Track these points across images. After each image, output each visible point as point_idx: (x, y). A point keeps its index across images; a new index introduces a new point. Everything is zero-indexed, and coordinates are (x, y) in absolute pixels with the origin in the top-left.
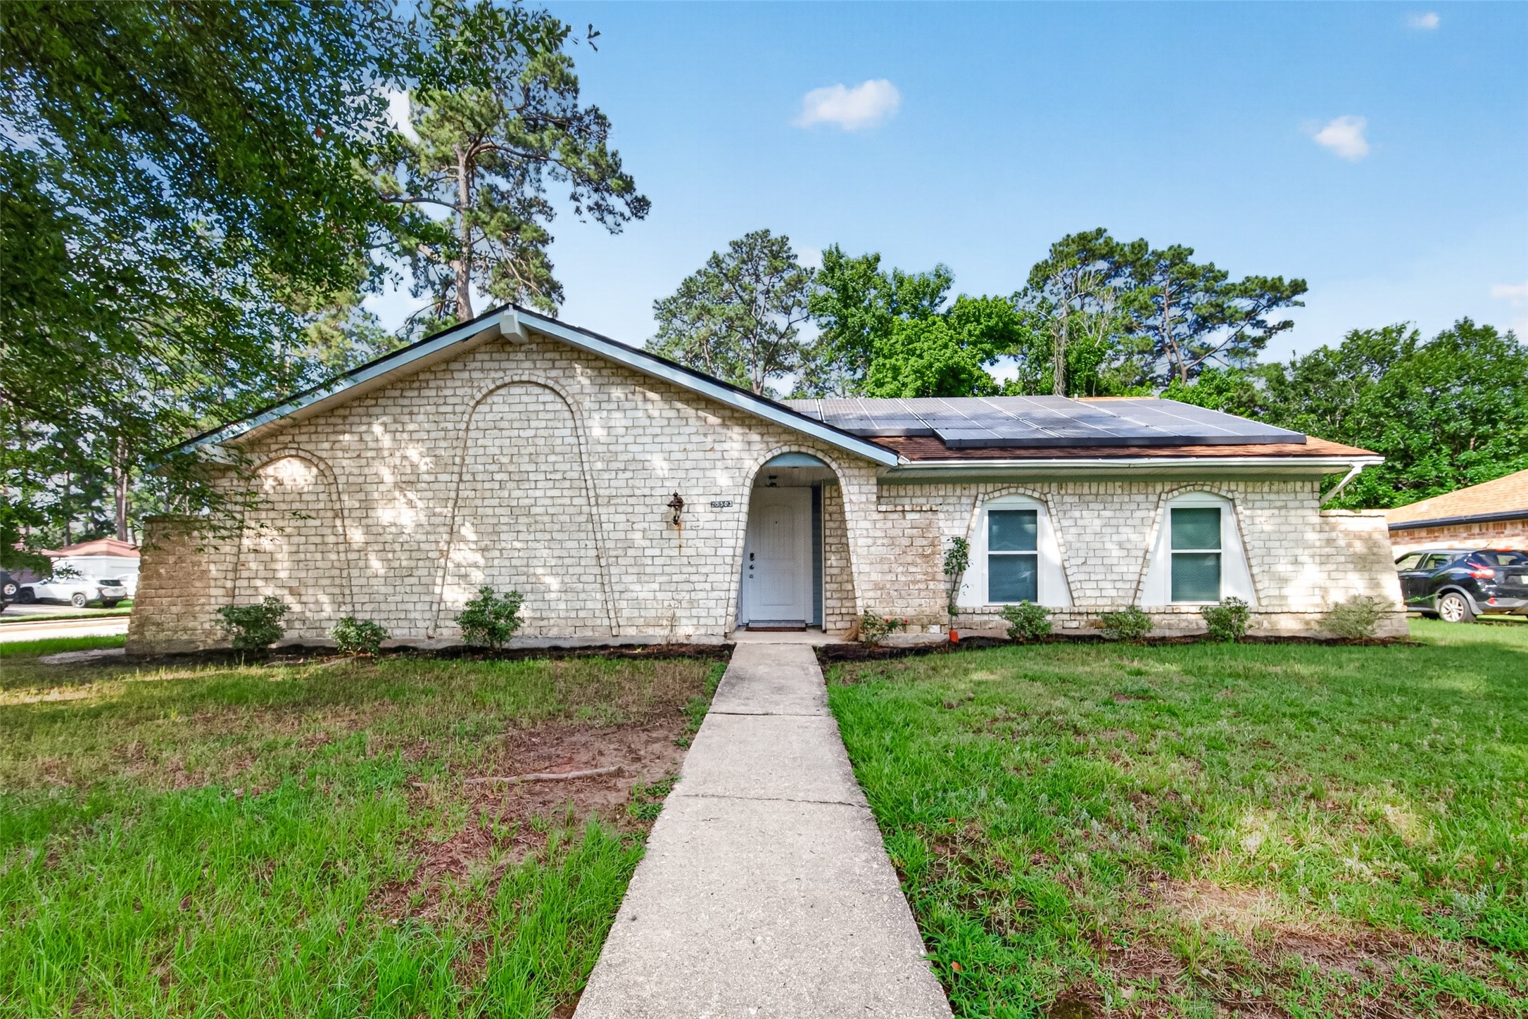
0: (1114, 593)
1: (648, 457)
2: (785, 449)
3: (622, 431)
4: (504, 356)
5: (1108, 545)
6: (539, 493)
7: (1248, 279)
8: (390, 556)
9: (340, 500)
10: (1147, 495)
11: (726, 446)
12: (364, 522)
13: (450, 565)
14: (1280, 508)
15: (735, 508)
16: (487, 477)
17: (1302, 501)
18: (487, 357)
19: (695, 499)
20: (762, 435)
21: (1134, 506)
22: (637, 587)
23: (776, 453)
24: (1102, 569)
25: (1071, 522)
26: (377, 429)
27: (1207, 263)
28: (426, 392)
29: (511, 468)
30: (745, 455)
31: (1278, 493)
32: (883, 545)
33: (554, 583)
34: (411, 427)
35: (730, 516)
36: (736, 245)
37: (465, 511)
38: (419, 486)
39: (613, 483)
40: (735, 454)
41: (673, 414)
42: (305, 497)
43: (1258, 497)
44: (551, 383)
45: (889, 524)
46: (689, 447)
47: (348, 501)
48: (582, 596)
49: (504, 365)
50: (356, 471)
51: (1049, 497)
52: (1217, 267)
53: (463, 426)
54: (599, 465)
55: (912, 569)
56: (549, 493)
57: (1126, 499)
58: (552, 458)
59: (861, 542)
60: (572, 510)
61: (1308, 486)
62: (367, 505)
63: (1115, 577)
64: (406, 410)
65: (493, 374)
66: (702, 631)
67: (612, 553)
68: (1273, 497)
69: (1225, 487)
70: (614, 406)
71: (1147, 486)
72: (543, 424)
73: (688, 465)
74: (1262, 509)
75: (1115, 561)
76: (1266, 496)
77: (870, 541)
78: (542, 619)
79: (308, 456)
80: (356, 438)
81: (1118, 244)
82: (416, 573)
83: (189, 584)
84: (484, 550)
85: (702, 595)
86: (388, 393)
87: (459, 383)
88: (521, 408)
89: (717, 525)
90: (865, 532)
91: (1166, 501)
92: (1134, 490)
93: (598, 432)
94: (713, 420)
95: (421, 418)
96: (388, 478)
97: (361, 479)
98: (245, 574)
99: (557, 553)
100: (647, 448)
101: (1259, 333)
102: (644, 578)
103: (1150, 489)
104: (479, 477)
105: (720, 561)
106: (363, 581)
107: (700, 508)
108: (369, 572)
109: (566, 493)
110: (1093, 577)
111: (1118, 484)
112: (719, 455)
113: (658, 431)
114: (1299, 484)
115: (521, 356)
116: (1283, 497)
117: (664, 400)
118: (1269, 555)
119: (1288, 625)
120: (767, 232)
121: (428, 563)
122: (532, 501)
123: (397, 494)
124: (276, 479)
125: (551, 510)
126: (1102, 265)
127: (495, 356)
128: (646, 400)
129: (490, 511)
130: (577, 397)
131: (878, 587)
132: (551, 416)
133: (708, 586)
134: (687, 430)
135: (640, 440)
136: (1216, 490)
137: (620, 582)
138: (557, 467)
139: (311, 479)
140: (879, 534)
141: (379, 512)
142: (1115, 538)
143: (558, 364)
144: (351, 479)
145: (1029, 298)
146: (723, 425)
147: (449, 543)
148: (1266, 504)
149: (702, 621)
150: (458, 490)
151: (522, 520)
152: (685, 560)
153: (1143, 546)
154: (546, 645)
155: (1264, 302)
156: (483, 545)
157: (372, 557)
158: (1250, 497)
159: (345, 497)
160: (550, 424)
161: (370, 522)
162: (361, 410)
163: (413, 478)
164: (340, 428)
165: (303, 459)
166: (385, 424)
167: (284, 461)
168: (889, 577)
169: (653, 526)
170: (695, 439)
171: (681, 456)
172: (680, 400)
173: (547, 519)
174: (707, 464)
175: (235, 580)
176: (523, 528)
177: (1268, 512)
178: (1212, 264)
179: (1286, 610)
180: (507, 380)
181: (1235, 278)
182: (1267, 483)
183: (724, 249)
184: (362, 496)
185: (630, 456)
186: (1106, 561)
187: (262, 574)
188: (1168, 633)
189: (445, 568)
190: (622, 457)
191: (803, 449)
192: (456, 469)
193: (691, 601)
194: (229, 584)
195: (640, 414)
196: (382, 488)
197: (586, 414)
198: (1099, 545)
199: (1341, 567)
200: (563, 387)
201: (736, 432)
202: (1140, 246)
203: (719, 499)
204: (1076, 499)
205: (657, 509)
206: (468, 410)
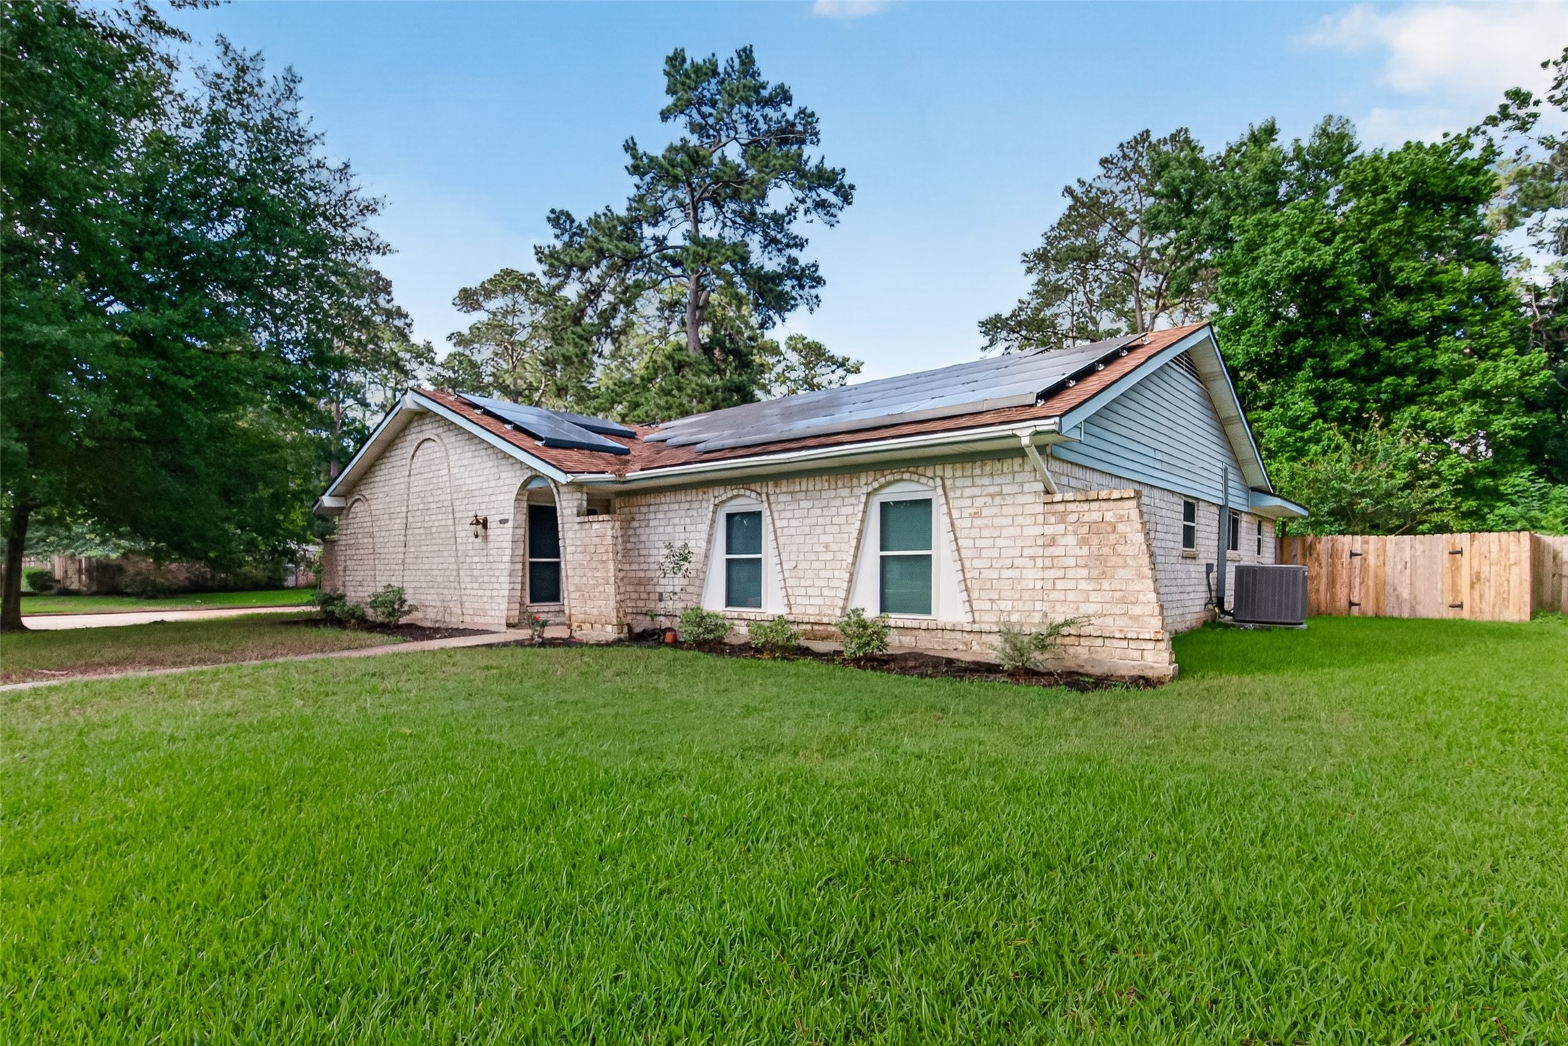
1: (474, 487)
2: (530, 474)
3: (464, 469)
4: (422, 422)
5: (816, 548)
6: (434, 518)
8: (387, 562)
9: (372, 526)
10: (852, 488)
11: (505, 475)
12: (379, 540)
14: (993, 495)
15: (509, 524)
16: (416, 507)
17: (1022, 484)
18: (416, 424)
19: (493, 519)
21: (840, 502)
23: (525, 477)
24: (811, 573)
25: (785, 523)
26: (383, 478)
28: (398, 452)
29: (424, 501)
30: (513, 481)
31: (992, 475)
32: (580, 553)
33: (440, 581)
34: (393, 476)
35: (507, 530)
37: (409, 532)
38: (396, 515)
40: (509, 481)
41: (483, 452)
42: (363, 525)
43: (969, 482)
45: (584, 534)
46: (490, 478)
47: (375, 527)
48: (450, 591)
49: (423, 428)
50: (377, 507)
51: (764, 497)
53: (408, 473)
56: (438, 517)
57: (833, 494)
58: (438, 492)
60: (446, 529)
62: (380, 529)
63: (822, 583)
64: (391, 465)
65: (419, 436)
69: (930, 472)
70: (461, 450)
71: (848, 480)
72: (435, 468)
73: (490, 491)
74: (972, 497)
75: (823, 565)
76: (977, 481)
77: (574, 549)
78: (436, 607)
79: (363, 498)
80: (377, 485)
82: (395, 573)
83: (334, 578)
84: (416, 558)
85: (497, 592)
86: (386, 454)
87: (408, 444)
88: (428, 457)
89: (502, 538)
90: (571, 542)
91: (868, 494)
92: (840, 484)
95: (396, 469)
98: (348, 573)
99: (441, 560)
102: (473, 579)
103: (855, 482)
105: (503, 566)
106: (379, 578)
107: (495, 526)
108: (381, 573)
109: (444, 516)
111: (825, 478)
112: (502, 483)
113: (478, 466)
115: (428, 420)
116: (997, 480)
118: (980, 558)
121: (398, 567)
122: (432, 524)
123: (389, 521)
124: (355, 514)
125: (439, 530)
128: (473, 443)
129: (418, 532)
130: (448, 446)
131: (578, 589)
132: (438, 461)
133: (498, 586)
134: (489, 464)
138: (441, 497)
139: (365, 513)
140: (578, 542)
141: (384, 533)
142: (822, 538)
143: (440, 424)
147: (404, 553)
148: (978, 491)
150: (407, 518)
151: (429, 536)
152: (489, 565)
153: (847, 547)
156: (415, 554)
157: (382, 563)
158: (958, 483)
159: (374, 524)
160: (438, 467)
161: (381, 540)
162: (378, 468)
163: (394, 510)
164: (373, 479)
166: (385, 475)
167: (357, 503)
170: (492, 471)
171: (486, 485)
173: (437, 536)
174: (497, 491)
176: (429, 543)
179: (995, 629)
180: (422, 439)
184: (378, 523)
186: (814, 565)
190: (464, 489)
192: (406, 503)
193: (492, 597)
195: (470, 454)
196: (385, 517)
197: (450, 458)
198: (807, 548)
199: (1070, 573)
200: (442, 440)
201: (510, 463)
203: (503, 517)
204: (788, 498)
205: (468, 527)
206: (409, 461)
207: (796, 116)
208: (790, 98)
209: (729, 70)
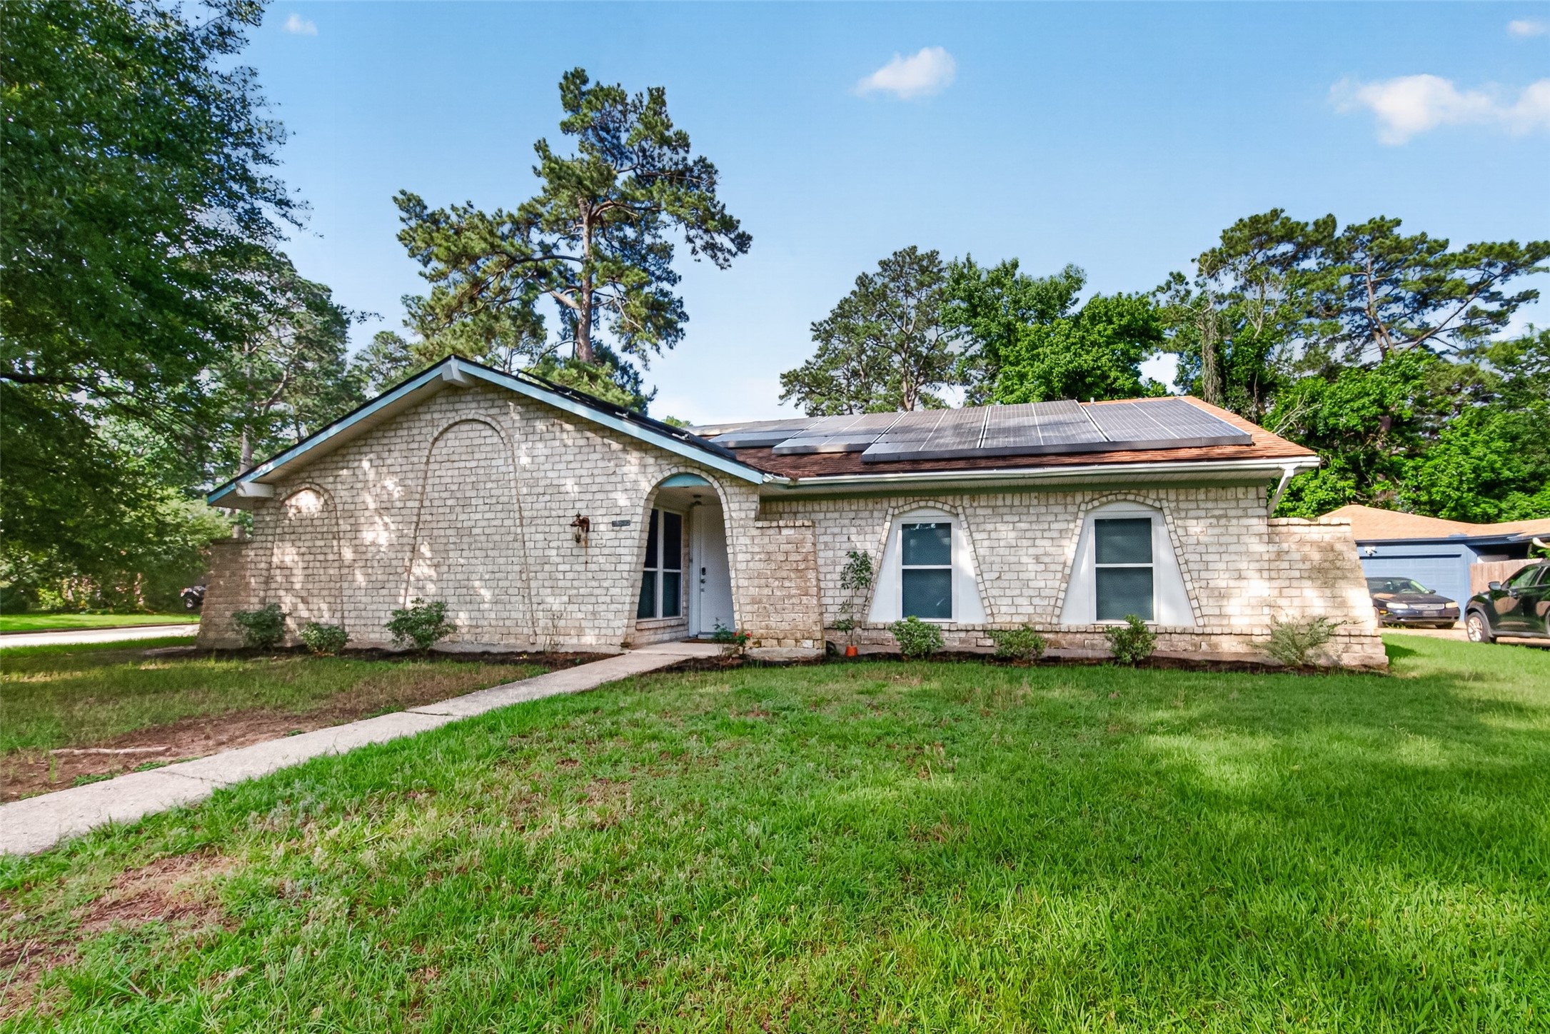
0: (1031, 609)
1: (562, 481)
2: (675, 471)
3: (542, 459)
4: (457, 399)
5: (1024, 559)
6: (479, 516)
7: (1471, 247)
8: (370, 571)
9: (337, 524)
10: (1066, 505)
11: (625, 469)
12: (354, 542)
13: (412, 578)
14: (1218, 518)
15: (632, 526)
16: (441, 503)
17: (1245, 509)
18: (444, 400)
19: (600, 519)
20: (656, 458)
21: (1051, 518)
22: (550, 599)
23: (667, 474)
24: (1018, 584)
25: (985, 535)
26: (366, 464)
27: (1418, 233)
28: (400, 433)
29: (459, 495)
30: (641, 478)
31: (1216, 500)
32: (760, 560)
33: (487, 594)
34: (389, 462)
35: (628, 534)
36: (884, 264)
37: (423, 533)
38: (393, 511)
39: (536, 506)
40: (632, 477)
41: (583, 442)
42: (315, 522)
43: (1193, 505)
44: (489, 420)
45: (766, 540)
46: (596, 472)
47: (344, 526)
48: (508, 607)
49: (457, 406)
50: (349, 500)
51: (960, 510)
52: (1431, 237)
53: (424, 460)
54: (525, 491)
55: (787, 584)
56: (487, 516)
57: (1043, 510)
58: (489, 485)
59: (740, 557)
60: (503, 530)
61: (1252, 492)
62: (356, 529)
63: (1031, 593)
64: (386, 448)
65: (449, 415)
66: (603, 641)
67: (533, 568)
68: (1210, 505)
69: (1153, 495)
70: (537, 437)
71: (1065, 497)
72: (484, 456)
73: (595, 488)
74: (1197, 518)
75: (1032, 575)
76: (1202, 505)
77: (749, 557)
78: (477, 627)
79: (317, 488)
80: (351, 472)
81: (1298, 224)
82: (387, 585)
83: (238, 594)
84: (437, 566)
85: (604, 607)
86: (375, 434)
87: (423, 424)
88: (468, 442)
89: (616, 543)
90: (744, 549)
91: (1087, 512)
92: (1052, 501)
93: (524, 460)
94: (615, 446)
95: (396, 454)
96: (372, 506)
97: (352, 507)
98: (273, 586)
99: (490, 568)
100: (562, 473)
101: (1494, 307)
102: (557, 591)
103: (1069, 499)
104: (436, 503)
105: (618, 575)
106: (350, 592)
107: (602, 528)
108: (355, 585)
109: (499, 515)
110: (1008, 592)
111: (1033, 495)
112: (619, 479)
113: (571, 458)
114: (1241, 491)
115: (469, 398)
116: (1221, 505)
117: (578, 430)
118: (1207, 570)
119: (1230, 648)
120: (914, 248)
121: (396, 578)
122: (473, 523)
123: (377, 519)
124: (297, 508)
125: (487, 531)
126: (1287, 248)
127: (451, 399)
128: (562, 430)
129: (442, 532)
130: (510, 431)
131: (754, 601)
132: (489, 449)
133: (608, 599)
134: (594, 456)
135: (557, 467)
136: (1141, 499)
137: (538, 594)
138: (493, 492)
139: (320, 508)
140: (757, 549)
141: (364, 534)
142: (1031, 551)
143: (496, 403)
144: (347, 507)
145: (1172, 293)
146: (624, 450)
147: (411, 560)
148: (1203, 513)
149: (603, 632)
150: (419, 515)
151: (465, 539)
152: (590, 575)
153: (1062, 559)
154: (479, 649)
155: (1497, 271)
156: (435, 561)
157: (357, 572)
158: (1182, 505)
159: (341, 522)
160: (489, 456)
161: (357, 542)
162: (355, 450)
163: (389, 505)
164: (341, 465)
165: (314, 491)
166: (371, 460)
167: (303, 493)
168: (767, 591)
169: (566, 544)
170: (600, 464)
171: (589, 480)
172: (589, 430)
173: (483, 538)
174: (609, 487)
175: (265, 591)
176: (465, 547)
177: (1203, 523)
178: (1424, 234)
179: (1226, 630)
180: (457, 419)
181: (1455, 248)
182: (1203, 490)
183: (873, 269)
184: (352, 521)
185: (548, 482)
186: (1022, 576)
187: (285, 585)
188: (1090, 654)
189: (408, 582)
190: (542, 483)
191: (689, 470)
192: (418, 496)
193: (594, 613)
194: (262, 594)
195: (557, 443)
196: (367, 513)
197: (516, 445)
198: (1013, 559)
199: (1295, 583)
200: (499, 422)
201: (634, 457)
202: (1329, 223)
203: (619, 518)
204: (989, 511)
205: (568, 529)
206: (429, 445)
207: (695, 163)
208: (688, 145)
209: (637, 102)
